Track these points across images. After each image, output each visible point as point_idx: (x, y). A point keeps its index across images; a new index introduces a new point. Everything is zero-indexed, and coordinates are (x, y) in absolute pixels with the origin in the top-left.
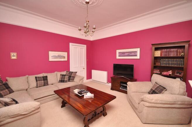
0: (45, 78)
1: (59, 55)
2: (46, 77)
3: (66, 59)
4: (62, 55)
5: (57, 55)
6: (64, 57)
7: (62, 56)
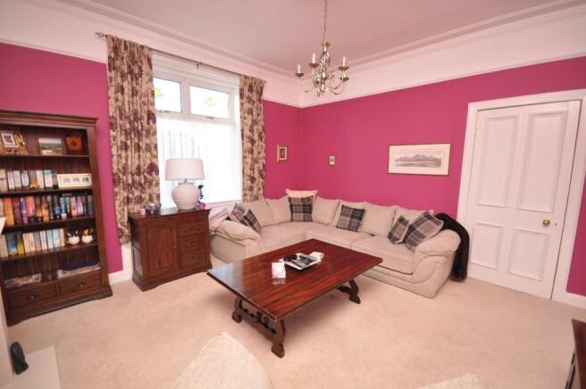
0: (359, 215)
1: (417, 156)
2: (363, 211)
3: (443, 170)
4: (428, 155)
5: (411, 156)
6: (438, 163)
7: (428, 159)
